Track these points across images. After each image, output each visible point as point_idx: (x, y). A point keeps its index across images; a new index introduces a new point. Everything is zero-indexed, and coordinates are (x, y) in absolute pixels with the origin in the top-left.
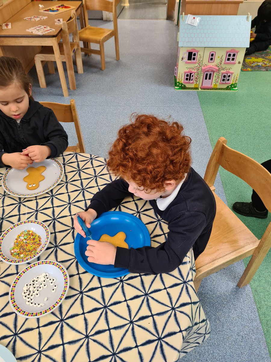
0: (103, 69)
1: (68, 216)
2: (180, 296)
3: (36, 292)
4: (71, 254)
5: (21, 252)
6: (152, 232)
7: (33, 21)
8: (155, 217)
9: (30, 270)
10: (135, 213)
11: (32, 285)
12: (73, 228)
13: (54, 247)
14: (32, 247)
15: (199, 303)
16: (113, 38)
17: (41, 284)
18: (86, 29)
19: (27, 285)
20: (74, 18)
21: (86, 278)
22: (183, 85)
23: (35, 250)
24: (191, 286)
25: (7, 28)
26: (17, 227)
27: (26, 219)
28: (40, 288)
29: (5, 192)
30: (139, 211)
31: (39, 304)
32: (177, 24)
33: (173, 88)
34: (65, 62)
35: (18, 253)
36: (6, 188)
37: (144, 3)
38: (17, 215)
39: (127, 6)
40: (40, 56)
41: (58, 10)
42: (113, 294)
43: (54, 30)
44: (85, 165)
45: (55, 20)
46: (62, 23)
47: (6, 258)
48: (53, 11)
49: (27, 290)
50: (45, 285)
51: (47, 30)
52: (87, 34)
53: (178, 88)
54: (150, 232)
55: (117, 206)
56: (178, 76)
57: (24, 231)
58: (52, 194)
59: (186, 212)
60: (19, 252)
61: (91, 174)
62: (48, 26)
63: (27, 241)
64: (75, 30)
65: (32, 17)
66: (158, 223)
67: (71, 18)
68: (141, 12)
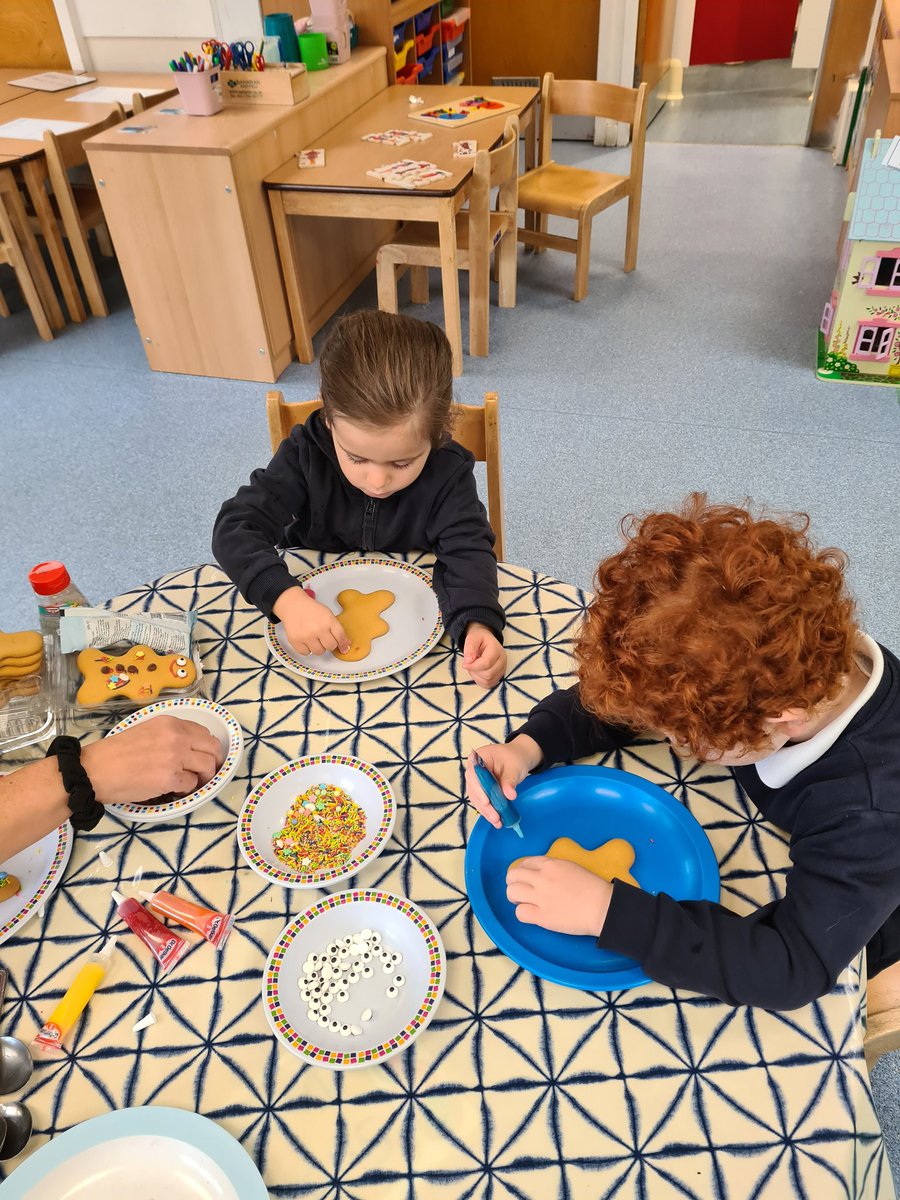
0: (580, 296)
1: (450, 759)
2: (814, 1102)
3: (340, 985)
4: (454, 883)
5: (304, 851)
6: (727, 858)
7: (389, 145)
8: (737, 806)
9: (329, 911)
10: (668, 785)
11: (329, 960)
12: (464, 801)
13: (400, 852)
14: (338, 840)
15: (879, 1140)
16: (625, 201)
17: (357, 964)
18: (540, 173)
19: (315, 958)
20: (514, 139)
21: (497, 971)
22: (850, 364)
23: (346, 850)
24: (857, 1074)
25: (313, 165)
26: (299, 770)
27: (326, 748)
28: (353, 975)
29: (270, 656)
30: (683, 777)
31: (345, 1028)
32: (841, 163)
33: (811, 373)
34: (467, 272)
35: (295, 851)
36: (277, 644)
37: (731, 92)
38: (298, 733)
39: (676, 101)
40: (396, 250)
41: (464, 114)
42: (579, 1046)
43: (449, 174)
44: (514, 602)
45: (454, 144)
46: (474, 155)
47: (262, 861)
48: (450, 117)
49: (314, 975)
50: (367, 970)
51: (428, 173)
52: (541, 188)
53: (831, 372)
54: (720, 857)
55: (611, 752)
56: (834, 334)
57: (316, 785)
58: (407, 682)
59: (868, 810)
60: (298, 848)
61: (530, 634)
62: (433, 163)
63: (323, 820)
64: (510, 174)
65: (387, 134)
66: (747, 830)
67: (502, 140)
68: (719, 121)
